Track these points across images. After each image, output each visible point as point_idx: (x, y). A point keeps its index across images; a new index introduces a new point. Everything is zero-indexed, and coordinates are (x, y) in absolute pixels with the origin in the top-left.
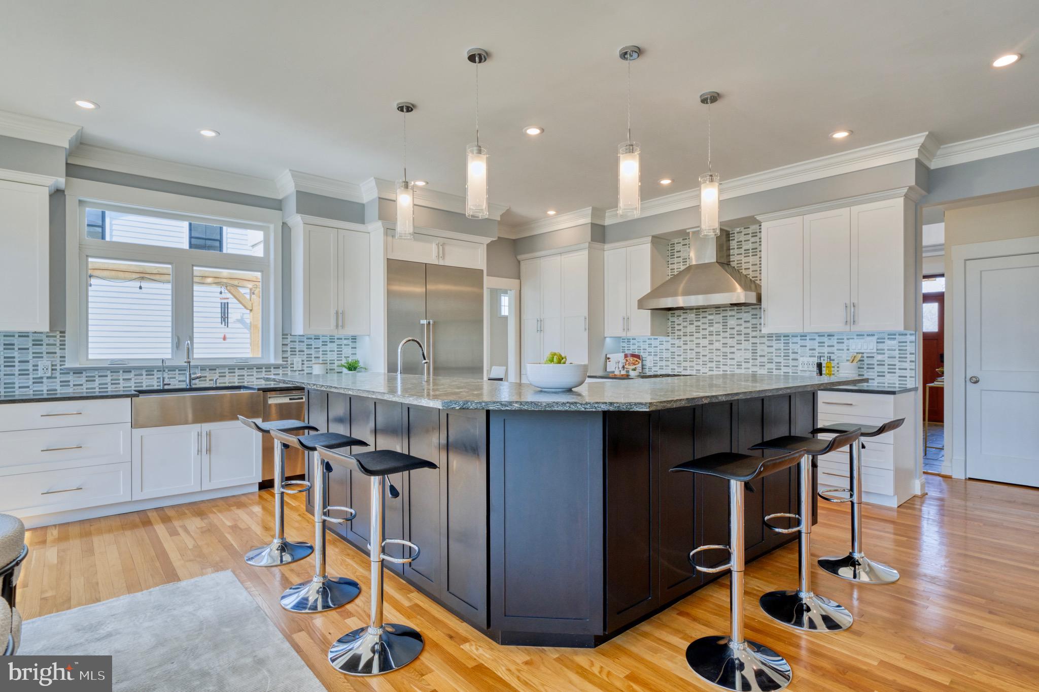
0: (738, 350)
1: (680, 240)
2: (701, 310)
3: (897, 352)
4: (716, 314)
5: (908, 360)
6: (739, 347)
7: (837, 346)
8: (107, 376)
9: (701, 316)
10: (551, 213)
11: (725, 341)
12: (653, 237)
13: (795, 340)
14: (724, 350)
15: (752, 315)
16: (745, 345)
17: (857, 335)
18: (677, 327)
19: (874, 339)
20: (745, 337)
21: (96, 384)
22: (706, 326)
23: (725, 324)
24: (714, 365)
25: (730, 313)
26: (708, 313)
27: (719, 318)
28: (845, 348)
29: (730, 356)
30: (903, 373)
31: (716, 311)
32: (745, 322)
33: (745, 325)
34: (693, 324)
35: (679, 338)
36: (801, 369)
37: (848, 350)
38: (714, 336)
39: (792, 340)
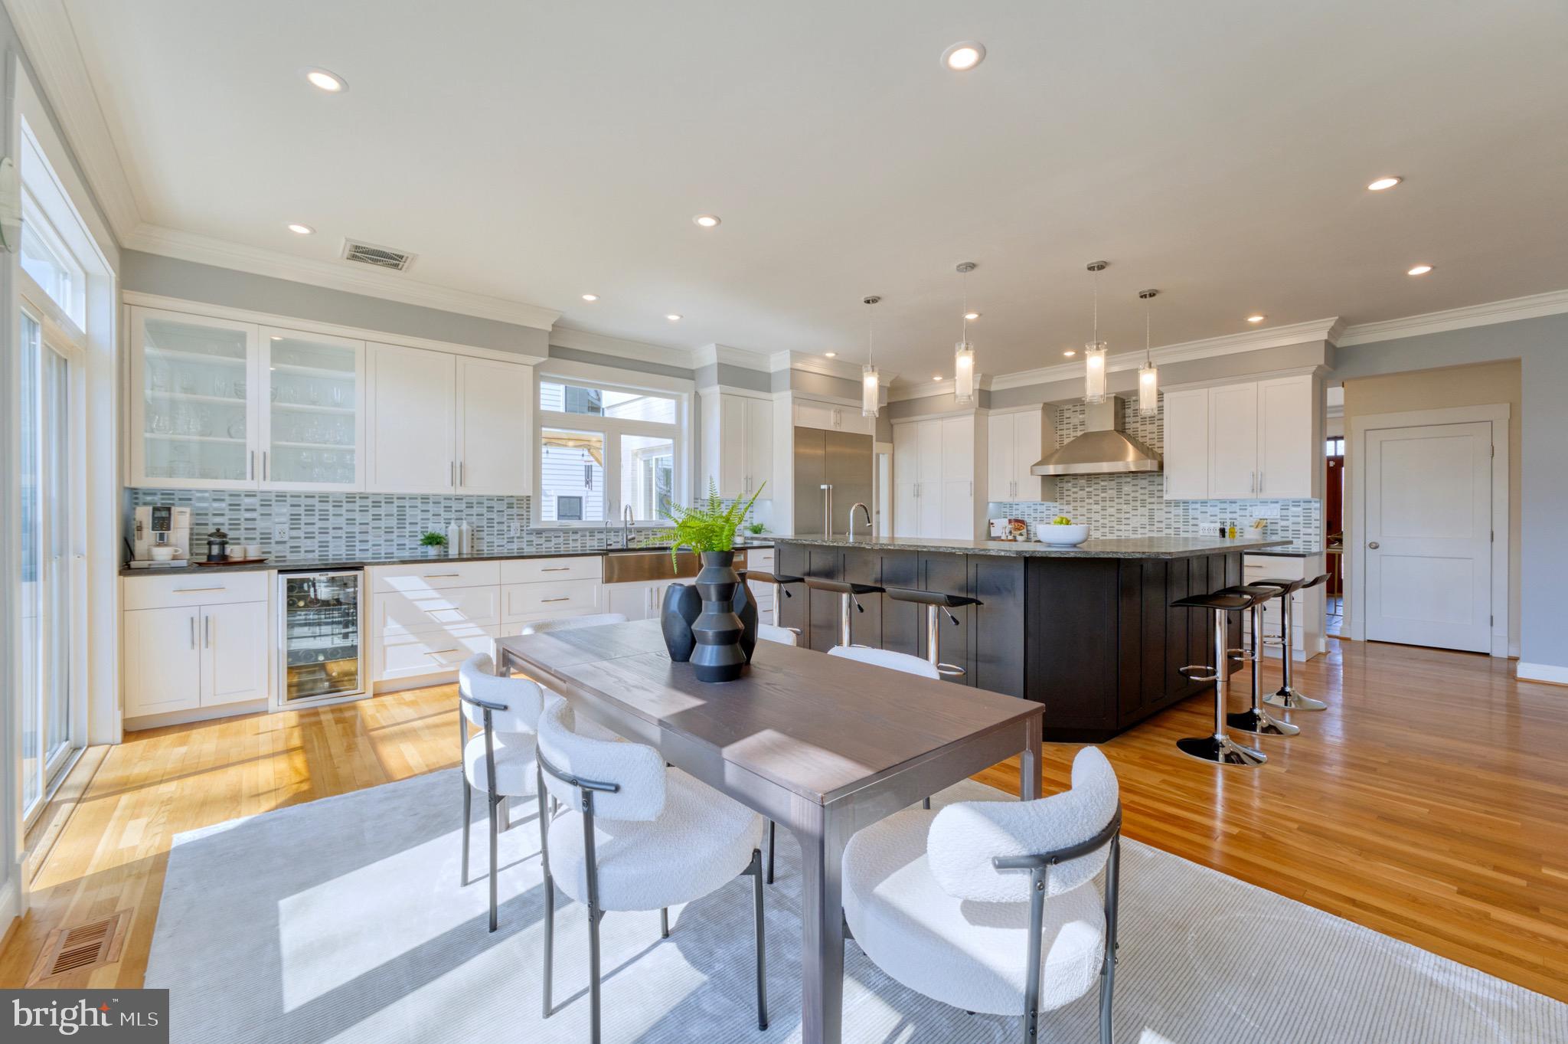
0: (1133, 515)
1: (1070, 407)
2: (1092, 476)
3: (1302, 518)
5: (1313, 526)
6: (1135, 513)
7: (1240, 513)
8: (560, 537)
9: (1093, 482)
10: (938, 379)
11: (1119, 507)
12: (1045, 404)
13: (1194, 506)
14: (1119, 516)
16: (1141, 510)
17: (1261, 502)
18: (1066, 493)
19: (1278, 506)
20: (1141, 503)
21: (552, 544)
22: (1099, 492)
23: (1119, 490)
24: (1107, 530)
26: (1101, 479)
27: (1113, 484)
28: (1248, 514)
29: (1124, 522)
30: (1307, 538)
32: (1141, 488)
33: (1143, 491)
34: (1084, 490)
35: (1068, 503)
36: (1201, 534)
37: (1251, 516)
38: (1108, 502)
39: (1192, 506)
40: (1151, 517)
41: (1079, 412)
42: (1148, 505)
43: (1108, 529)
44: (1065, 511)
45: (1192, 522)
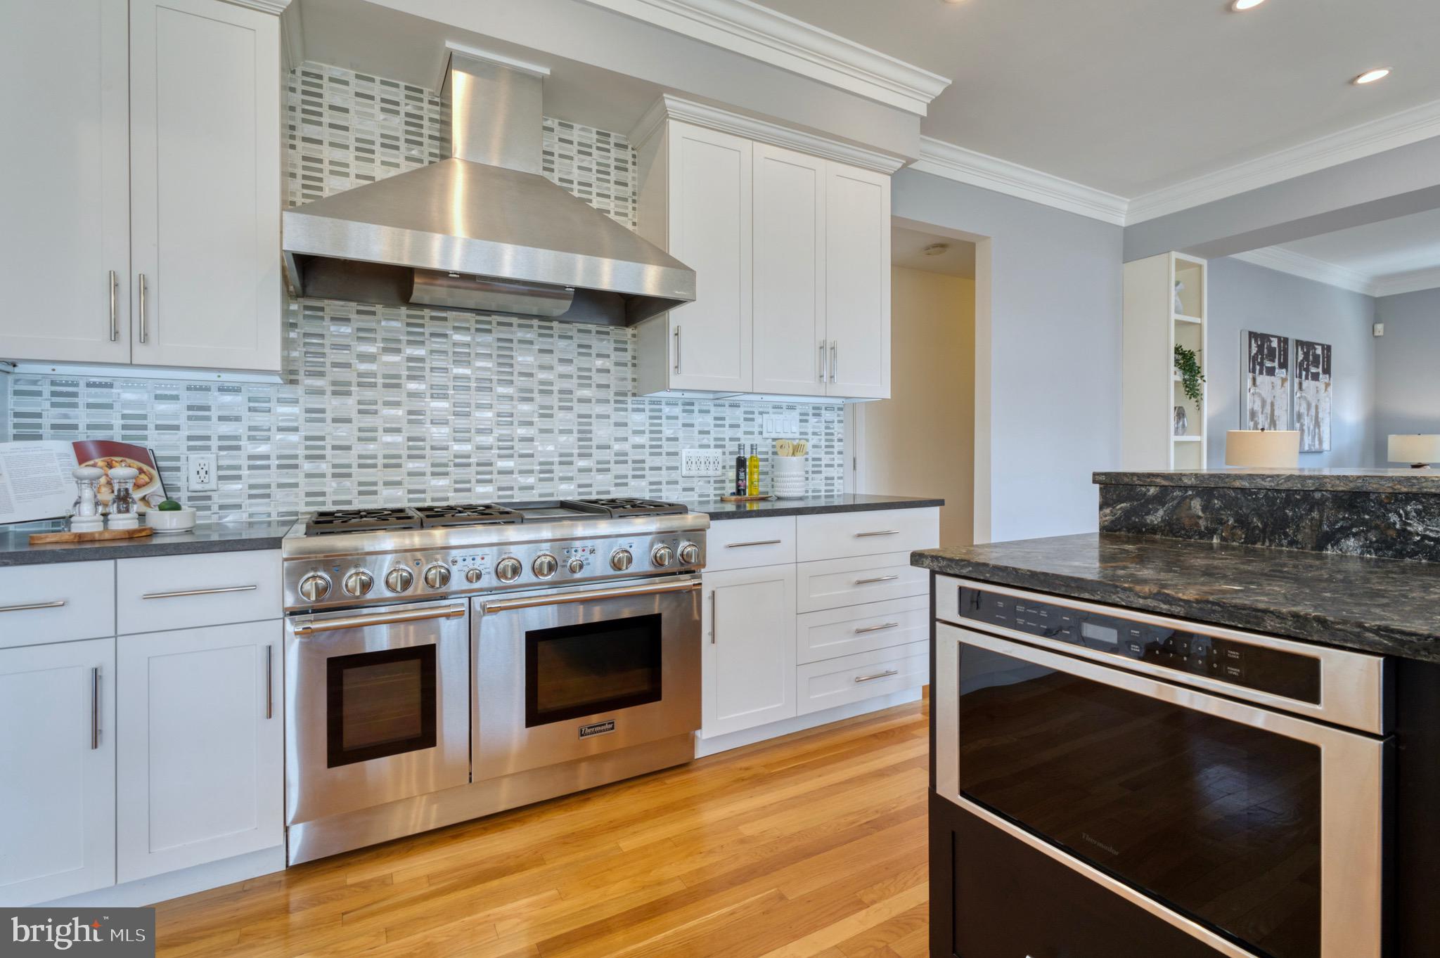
0: (542, 431)
2: (427, 313)
3: (823, 437)
4: (478, 330)
6: (546, 424)
7: (744, 427)
9: (427, 331)
11: (506, 407)
13: (677, 411)
14: (505, 431)
15: (580, 346)
16: (563, 418)
17: (774, 407)
18: (333, 356)
19: (795, 415)
20: (561, 400)
22: (446, 361)
23: (506, 362)
24: (471, 473)
25: (521, 334)
26: (450, 324)
28: (756, 430)
29: (520, 447)
31: (477, 322)
33: (562, 369)
34: (398, 351)
35: (341, 390)
36: (685, 473)
37: (761, 433)
38: (473, 392)
39: (666, 410)
40: (585, 436)
41: (378, 105)
42: (575, 405)
43: (474, 469)
44: (329, 416)
45: (667, 447)
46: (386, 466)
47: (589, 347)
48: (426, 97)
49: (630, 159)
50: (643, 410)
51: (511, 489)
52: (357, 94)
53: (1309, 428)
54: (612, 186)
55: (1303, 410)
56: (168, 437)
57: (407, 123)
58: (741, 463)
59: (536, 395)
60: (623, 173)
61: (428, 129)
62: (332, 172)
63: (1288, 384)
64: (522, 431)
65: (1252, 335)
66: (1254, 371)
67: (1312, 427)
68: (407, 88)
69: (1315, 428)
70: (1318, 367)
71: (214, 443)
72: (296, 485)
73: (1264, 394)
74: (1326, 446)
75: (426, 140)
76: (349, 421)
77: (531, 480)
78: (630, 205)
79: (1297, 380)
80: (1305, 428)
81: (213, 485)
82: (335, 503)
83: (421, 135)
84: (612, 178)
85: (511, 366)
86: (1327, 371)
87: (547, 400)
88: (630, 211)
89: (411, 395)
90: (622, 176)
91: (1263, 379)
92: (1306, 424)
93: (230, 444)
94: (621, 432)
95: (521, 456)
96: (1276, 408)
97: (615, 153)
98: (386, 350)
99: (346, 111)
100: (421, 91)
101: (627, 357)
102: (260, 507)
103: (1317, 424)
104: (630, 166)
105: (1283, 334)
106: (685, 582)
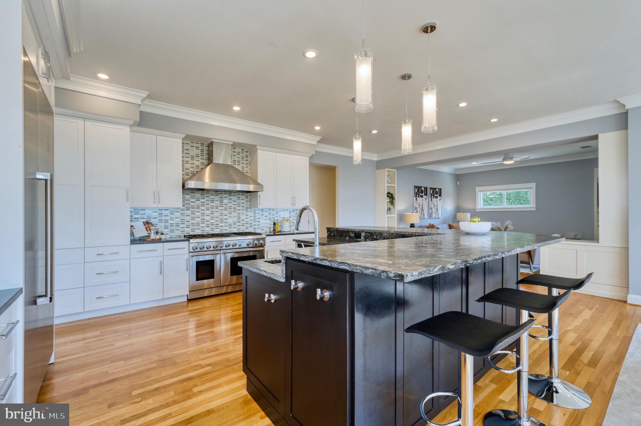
0: (229, 217)
1: (189, 142)
4: (216, 195)
6: (230, 215)
7: (276, 215)
9: (205, 196)
11: (221, 212)
12: (185, 135)
13: (260, 212)
14: (221, 217)
15: (238, 198)
16: (234, 214)
17: (283, 210)
19: (288, 212)
20: (233, 210)
22: (209, 202)
23: (222, 202)
24: (214, 227)
25: (225, 196)
26: (210, 194)
27: (217, 198)
28: (279, 216)
29: (225, 221)
31: (216, 193)
33: (234, 203)
34: (199, 200)
36: (262, 226)
37: (280, 216)
38: (215, 209)
39: (257, 211)
40: (239, 218)
41: (195, 148)
42: (237, 211)
43: (215, 225)
44: (185, 215)
45: (258, 220)
46: (197, 225)
47: (240, 198)
48: (205, 145)
49: (249, 155)
50: (252, 212)
51: (223, 230)
52: (191, 146)
53: (434, 212)
54: (245, 161)
55: (432, 206)
56: (155, 220)
57: (201, 151)
58: (274, 224)
59: (228, 209)
60: (247, 158)
61: (205, 152)
62: (186, 163)
63: (427, 200)
64: (225, 217)
65: (416, 187)
66: (416, 196)
67: (435, 211)
68: (201, 144)
69: (436, 211)
70: (437, 195)
71: (164, 221)
72: (179, 230)
73: (419, 203)
74: (440, 216)
75: (205, 155)
76: (189, 216)
77: (227, 228)
78: (249, 165)
79: (430, 199)
80: (433, 211)
81: (163, 230)
82: (187, 233)
83: (204, 154)
84: (245, 159)
85: (223, 203)
86: (440, 195)
87: (230, 210)
88: (249, 167)
89: (202, 210)
90: (247, 159)
91: (419, 199)
92: (433, 210)
93: (166, 221)
94: (247, 217)
95: (225, 223)
96: (423, 206)
97: (245, 154)
98: (197, 200)
99: (189, 150)
100: (204, 144)
101: (248, 200)
102: (172, 234)
103: (437, 210)
104: (249, 156)
105: (425, 186)
106: (261, 249)
